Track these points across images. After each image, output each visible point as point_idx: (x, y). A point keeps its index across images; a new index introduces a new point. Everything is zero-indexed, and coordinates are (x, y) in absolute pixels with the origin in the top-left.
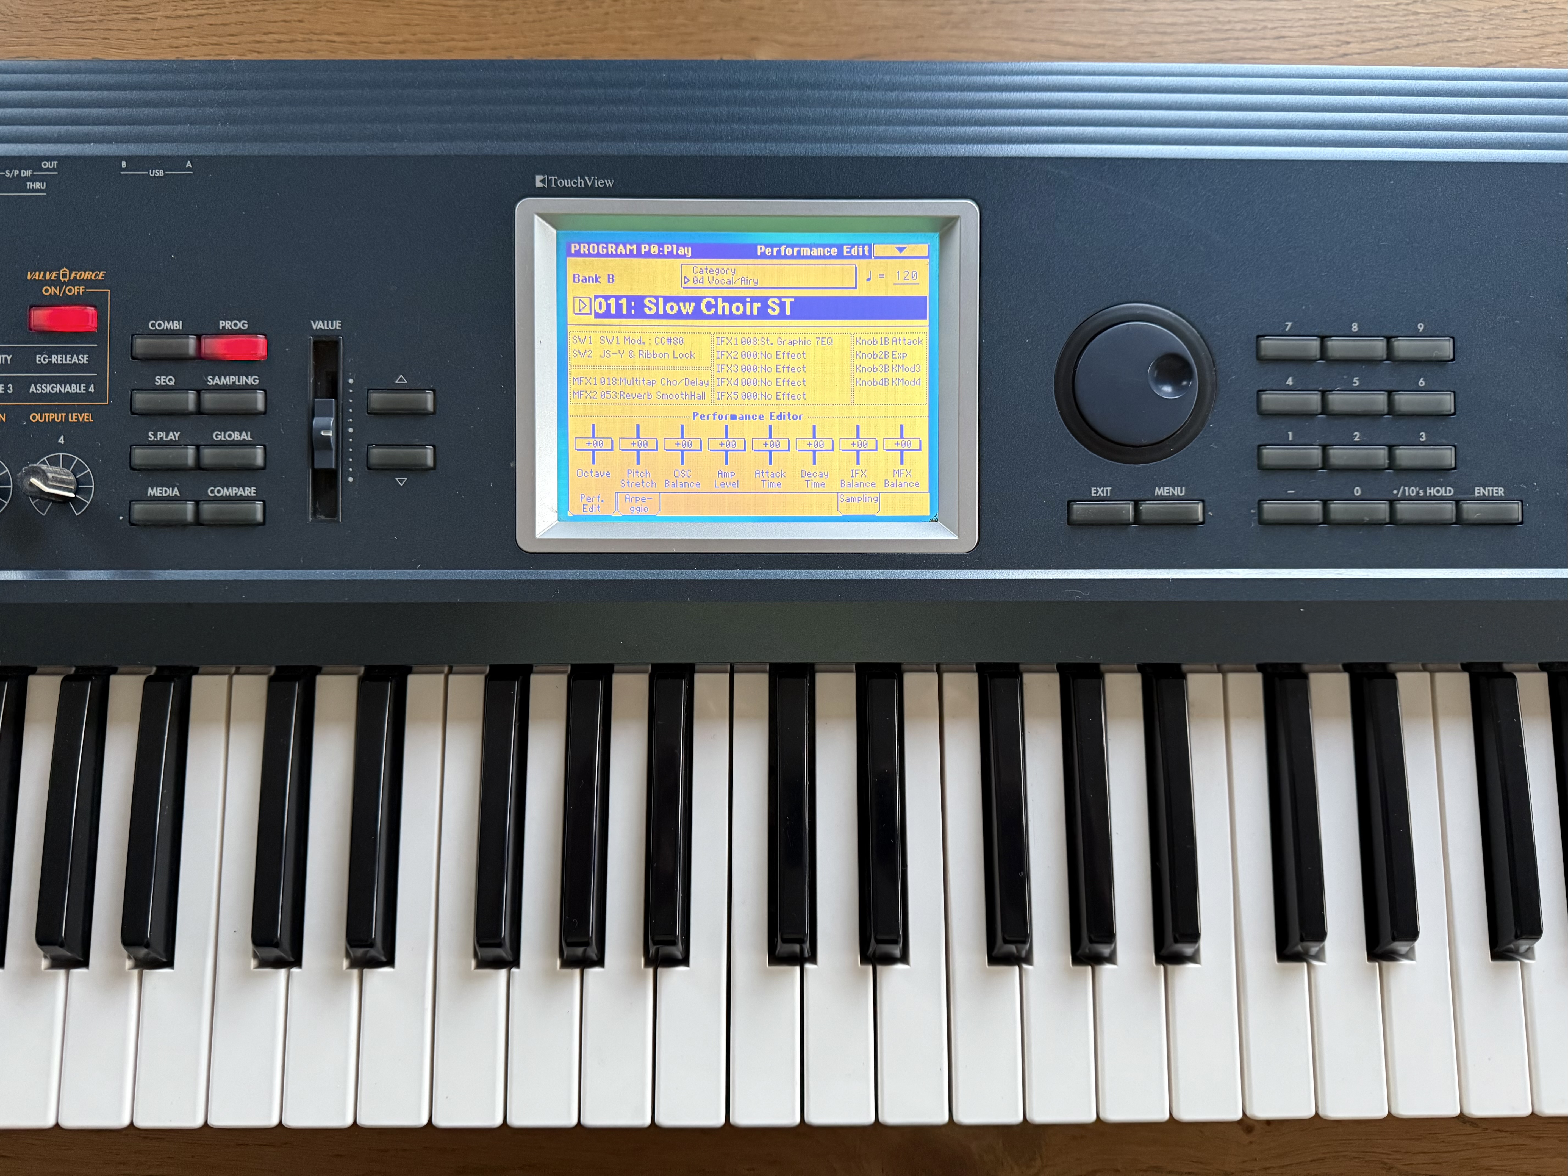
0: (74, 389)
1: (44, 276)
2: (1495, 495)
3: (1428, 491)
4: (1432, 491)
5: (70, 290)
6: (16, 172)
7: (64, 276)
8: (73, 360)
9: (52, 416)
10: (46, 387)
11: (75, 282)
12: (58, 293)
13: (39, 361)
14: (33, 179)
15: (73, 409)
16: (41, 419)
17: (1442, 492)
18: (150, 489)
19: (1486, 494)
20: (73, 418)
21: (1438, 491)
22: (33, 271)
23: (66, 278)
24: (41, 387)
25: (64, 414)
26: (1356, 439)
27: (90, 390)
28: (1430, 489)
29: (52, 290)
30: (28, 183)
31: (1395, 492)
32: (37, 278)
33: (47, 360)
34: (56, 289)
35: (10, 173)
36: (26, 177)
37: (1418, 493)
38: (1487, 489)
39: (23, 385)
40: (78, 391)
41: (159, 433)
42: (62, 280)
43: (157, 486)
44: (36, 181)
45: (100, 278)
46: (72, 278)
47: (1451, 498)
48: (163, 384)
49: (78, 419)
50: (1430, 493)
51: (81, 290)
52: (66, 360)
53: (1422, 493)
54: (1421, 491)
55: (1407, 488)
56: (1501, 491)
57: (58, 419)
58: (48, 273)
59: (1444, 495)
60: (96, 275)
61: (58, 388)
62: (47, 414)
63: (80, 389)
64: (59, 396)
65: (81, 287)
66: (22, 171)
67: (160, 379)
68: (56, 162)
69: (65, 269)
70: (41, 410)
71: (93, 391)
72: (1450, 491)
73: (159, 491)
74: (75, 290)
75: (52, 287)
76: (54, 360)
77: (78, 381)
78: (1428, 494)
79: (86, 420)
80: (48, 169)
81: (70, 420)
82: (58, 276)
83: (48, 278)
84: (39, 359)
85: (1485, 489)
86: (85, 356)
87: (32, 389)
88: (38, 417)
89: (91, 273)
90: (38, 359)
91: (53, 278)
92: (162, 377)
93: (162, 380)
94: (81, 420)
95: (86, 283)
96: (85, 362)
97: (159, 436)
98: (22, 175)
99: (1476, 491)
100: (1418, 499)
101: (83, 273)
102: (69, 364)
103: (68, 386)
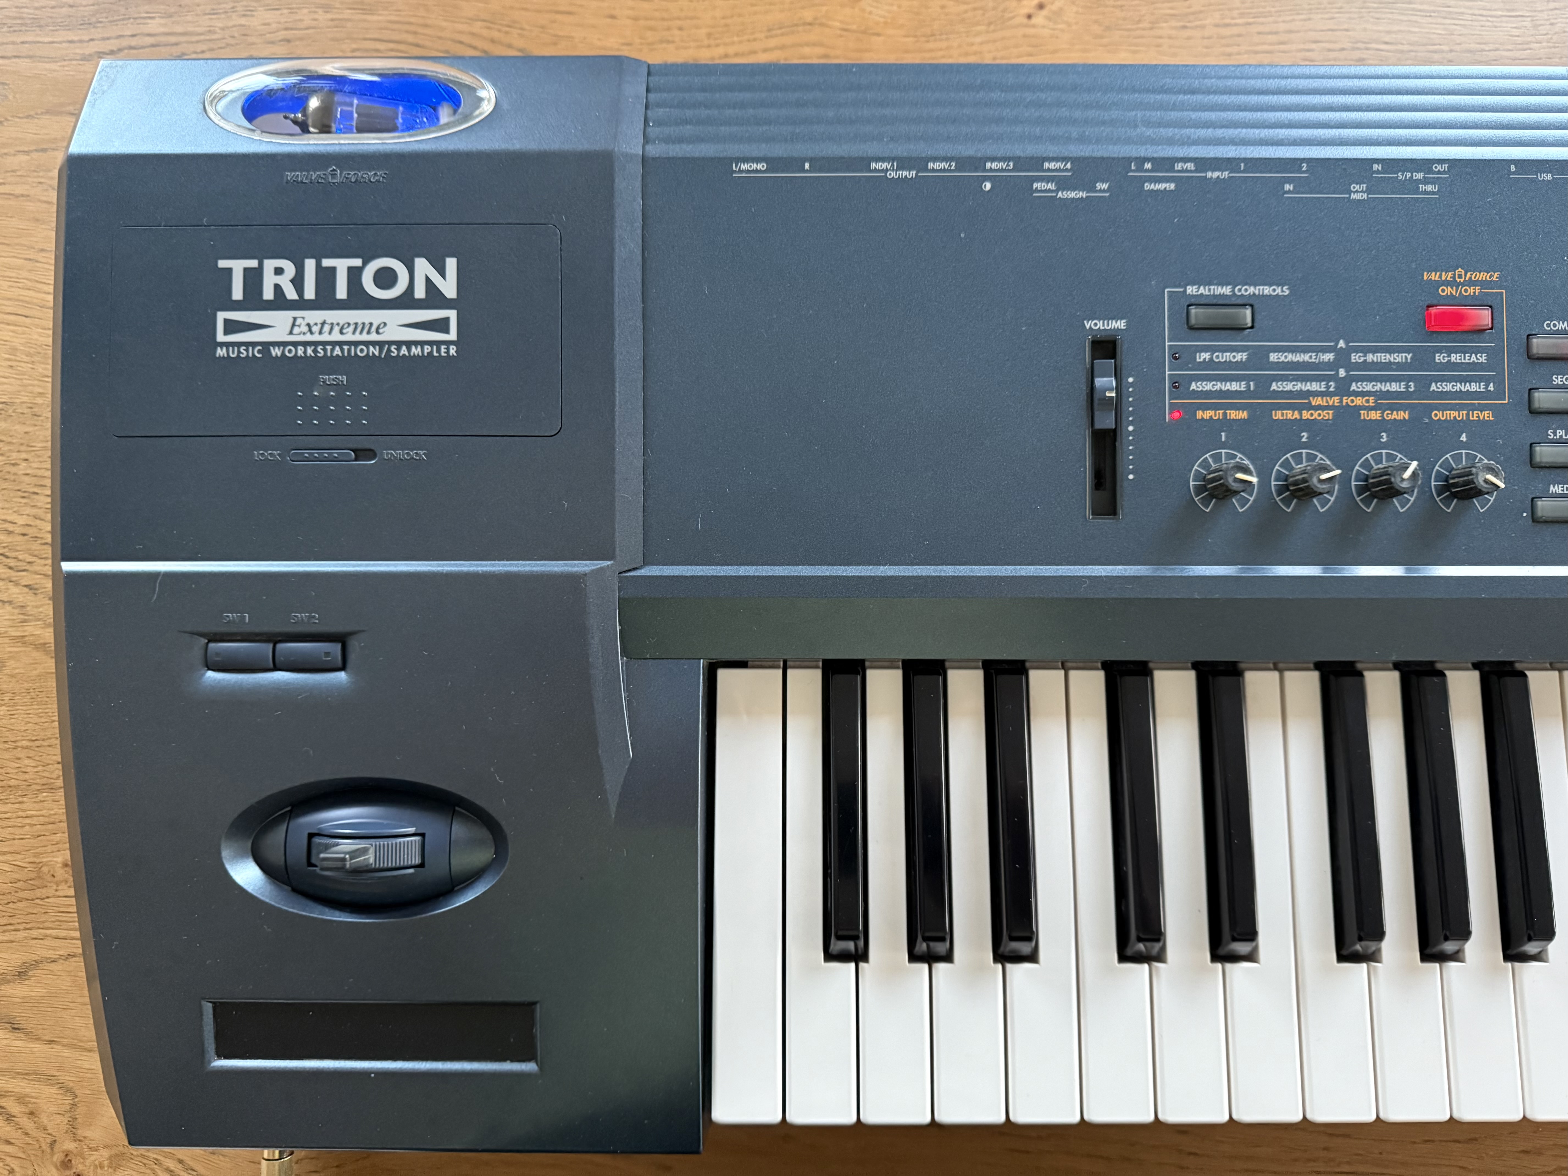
0: (1474, 387)
1: (1440, 276)
5: (1466, 291)
6: (1409, 175)
7: (1460, 276)
8: (1472, 360)
9: (1454, 414)
10: (1446, 385)
11: (1471, 283)
12: (1454, 293)
13: (1439, 359)
14: (1426, 181)
15: (1473, 408)
16: (1443, 416)
18: (1552, 486)
20: (1474, 416)
22: (1429, 271)
23: (1461, 278)
24: (1441, 385)
25: (1465, 412)
27: (1489, 389)
29: (1448, 290)
30: (1421, 186)
32: (1433, 279)
33: (1446, 359)
34: (1452, 289)
35: (1403, 175)
36: (1417, 179)
39: (1424, 383)
40: (1478, 390)
41: (1558, 431)
42: (1458, 280)
43: (1559, 483)
44: (1428, 183)
45: (1494, 279)
46: (1467, 279)
48: (1560, 383)
49: (1478, 417)
51: (1477, 291)
52: (1465, 359)
57: (1459, 417)
58: (1444, 273)
60: (1491, 276)
61: (1459, 387)
62: (1448, 412)
63: (1480, 388)
64: (1460, 395)
65: (1477, 288)
66: (1414, 174)
67: (1557, 378)
68: (1446, 165)
69: (1460, 269)
70: (1443, 408)
71: (1492, 389)
73: (1560, 489)
74: (1471, 290)
75: (1449, 287)
76: (1453, 359)
77: (1478, 379)
79: (1486, 418)
80: (1439, 172)
81: (1471, 418)
82: (1454, 277)
83: (1443, 278)
84: (1439, 358)
86: (1484, 355)
87: (1433, 387)
88: (1440, 415)
89: (1486, 274)
90: (1437, 358)
91: (1448, 279)
92: (1559, 377)
93: (1560, 379)
94: (1481, 418)
95: (1483, 284)
96: (1484, 361)
97: (1558, 435)
98: (1414, 178)
101: (1478, 274)
102: (1468, 363)
103: (1468, 384)
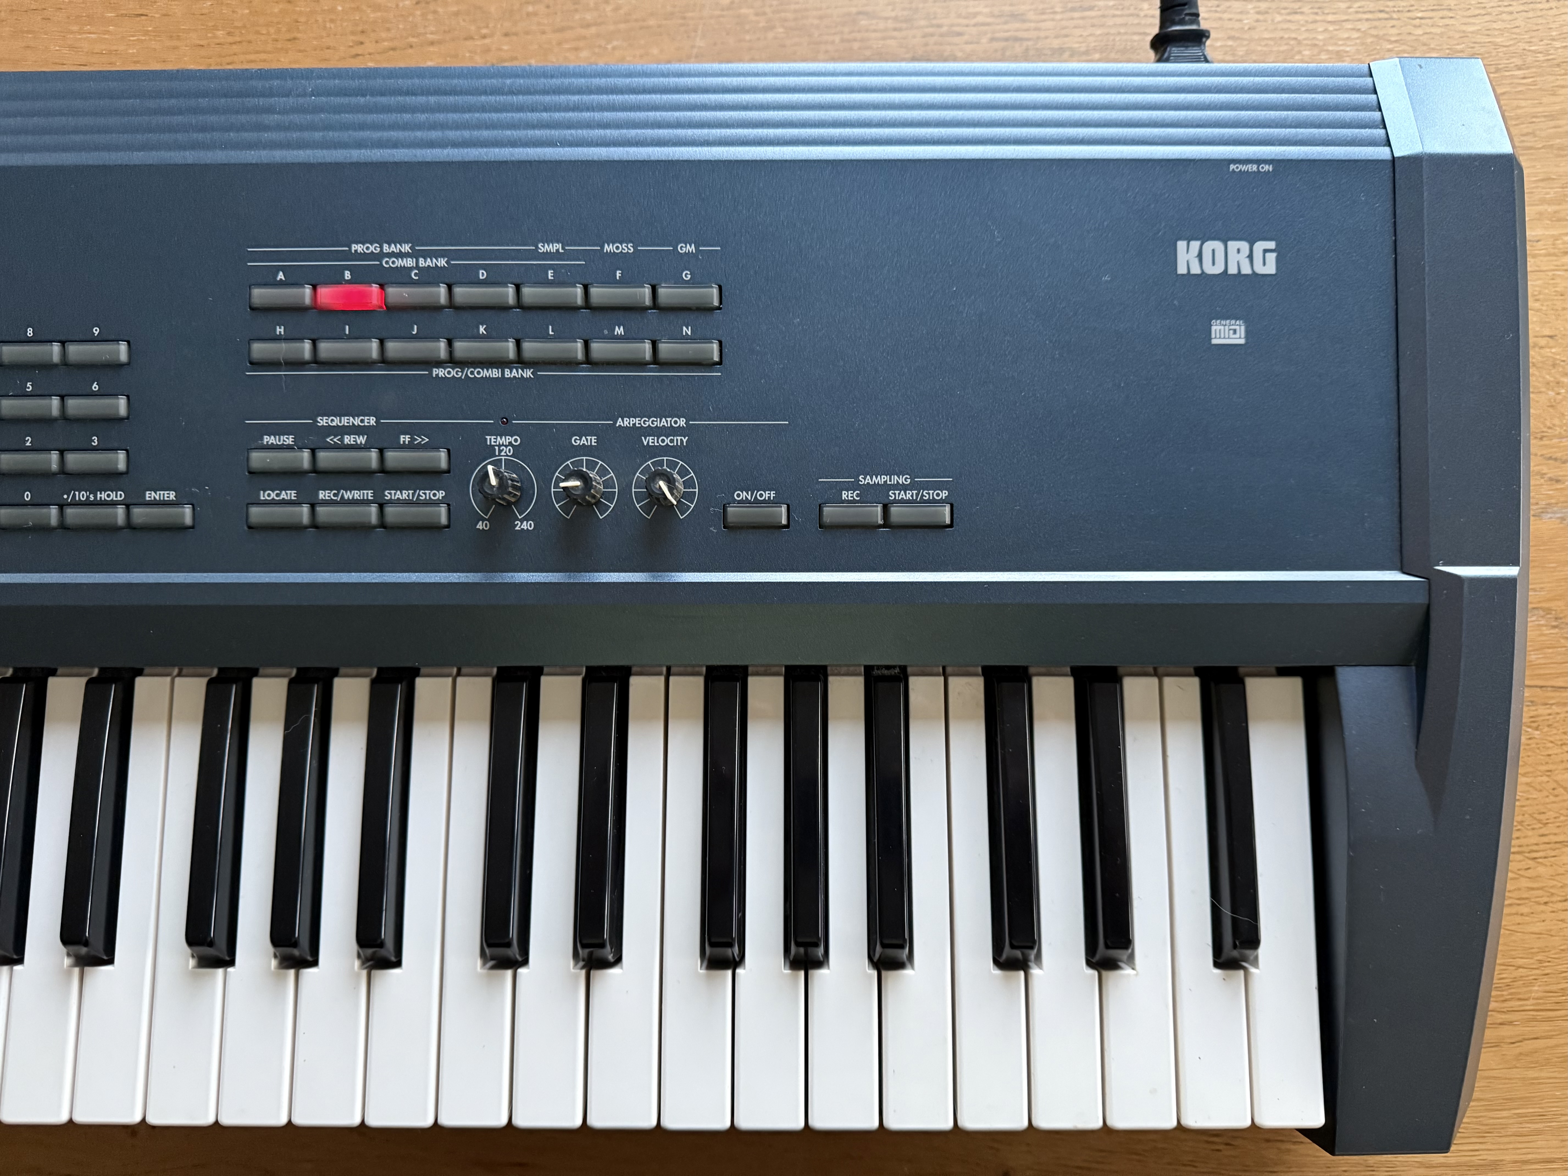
2: (166, 499)
3: (99, 496)
4: (103, 496)
17: (113, 496)
19: (157, 498)
21: (109, 496)
26: (28, 444)
28: (101, 494)
31: (65, 496)
37: (88, 497)
38: (158, 493)
47: (122, 503)
50: (101, 498)
53: (92, 498)
54: (91, 496)
55: (77, 493)
56: (172, 495)
59: (115, 499)
72: (121, 496)
78: (98, 499)
85: (156, 493)
99: (147, 495)
100: (87, 504)
